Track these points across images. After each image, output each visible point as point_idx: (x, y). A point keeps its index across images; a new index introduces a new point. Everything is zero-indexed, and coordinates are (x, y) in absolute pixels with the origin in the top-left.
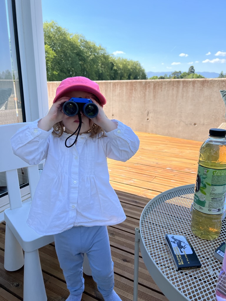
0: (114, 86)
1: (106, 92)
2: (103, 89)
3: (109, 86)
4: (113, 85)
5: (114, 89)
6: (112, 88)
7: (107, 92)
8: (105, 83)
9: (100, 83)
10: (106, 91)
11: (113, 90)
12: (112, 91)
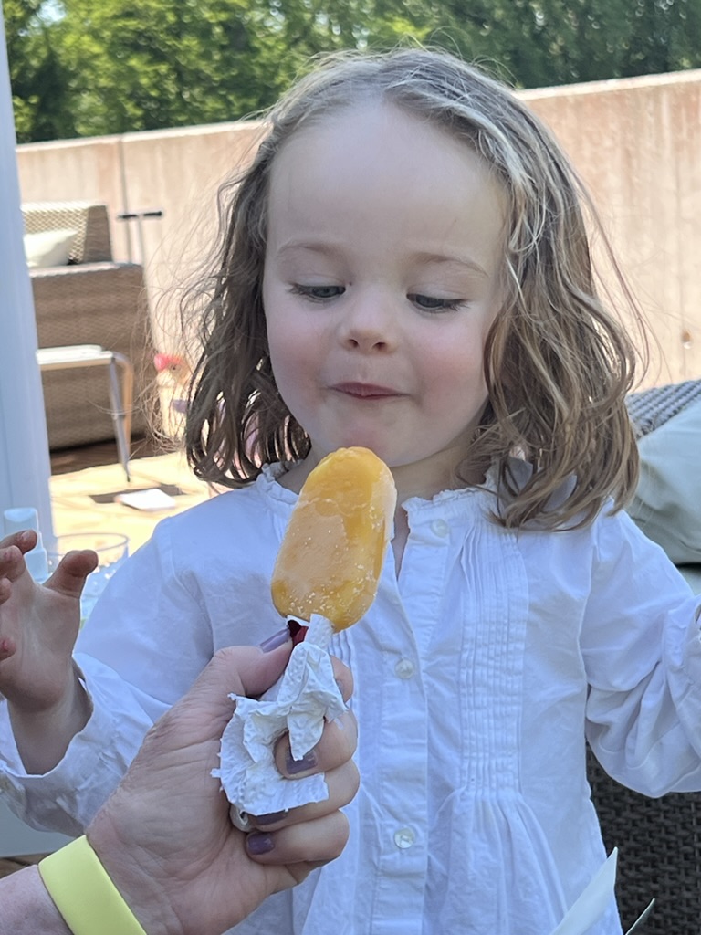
0: (683, 111)
1: (629, 164)
2: (608, 143)
3: (651, 120)
4: (675, 110)
5: (684, 135)
6: (667, 134)
7: (635, 162)
8: (619, 96)
9: (587, 97)
10: (628, 156)
11: (678, 146)
12: (667, 152)
